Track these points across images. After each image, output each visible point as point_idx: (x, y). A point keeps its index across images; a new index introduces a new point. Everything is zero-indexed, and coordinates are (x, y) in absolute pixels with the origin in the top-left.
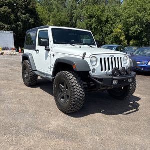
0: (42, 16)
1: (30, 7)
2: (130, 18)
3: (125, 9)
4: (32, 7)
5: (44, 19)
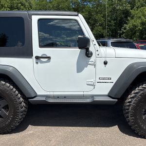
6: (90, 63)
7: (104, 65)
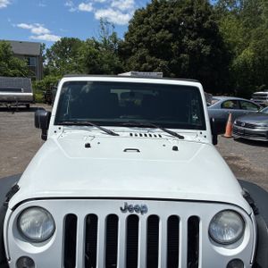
0: (229, 39)
1: (206, 25)
4: (210, 23)
5: (235, 44)
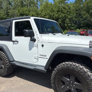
2: (46, 15)
3: (42, 10)
6: (35, 45)
7: (42, 47)
